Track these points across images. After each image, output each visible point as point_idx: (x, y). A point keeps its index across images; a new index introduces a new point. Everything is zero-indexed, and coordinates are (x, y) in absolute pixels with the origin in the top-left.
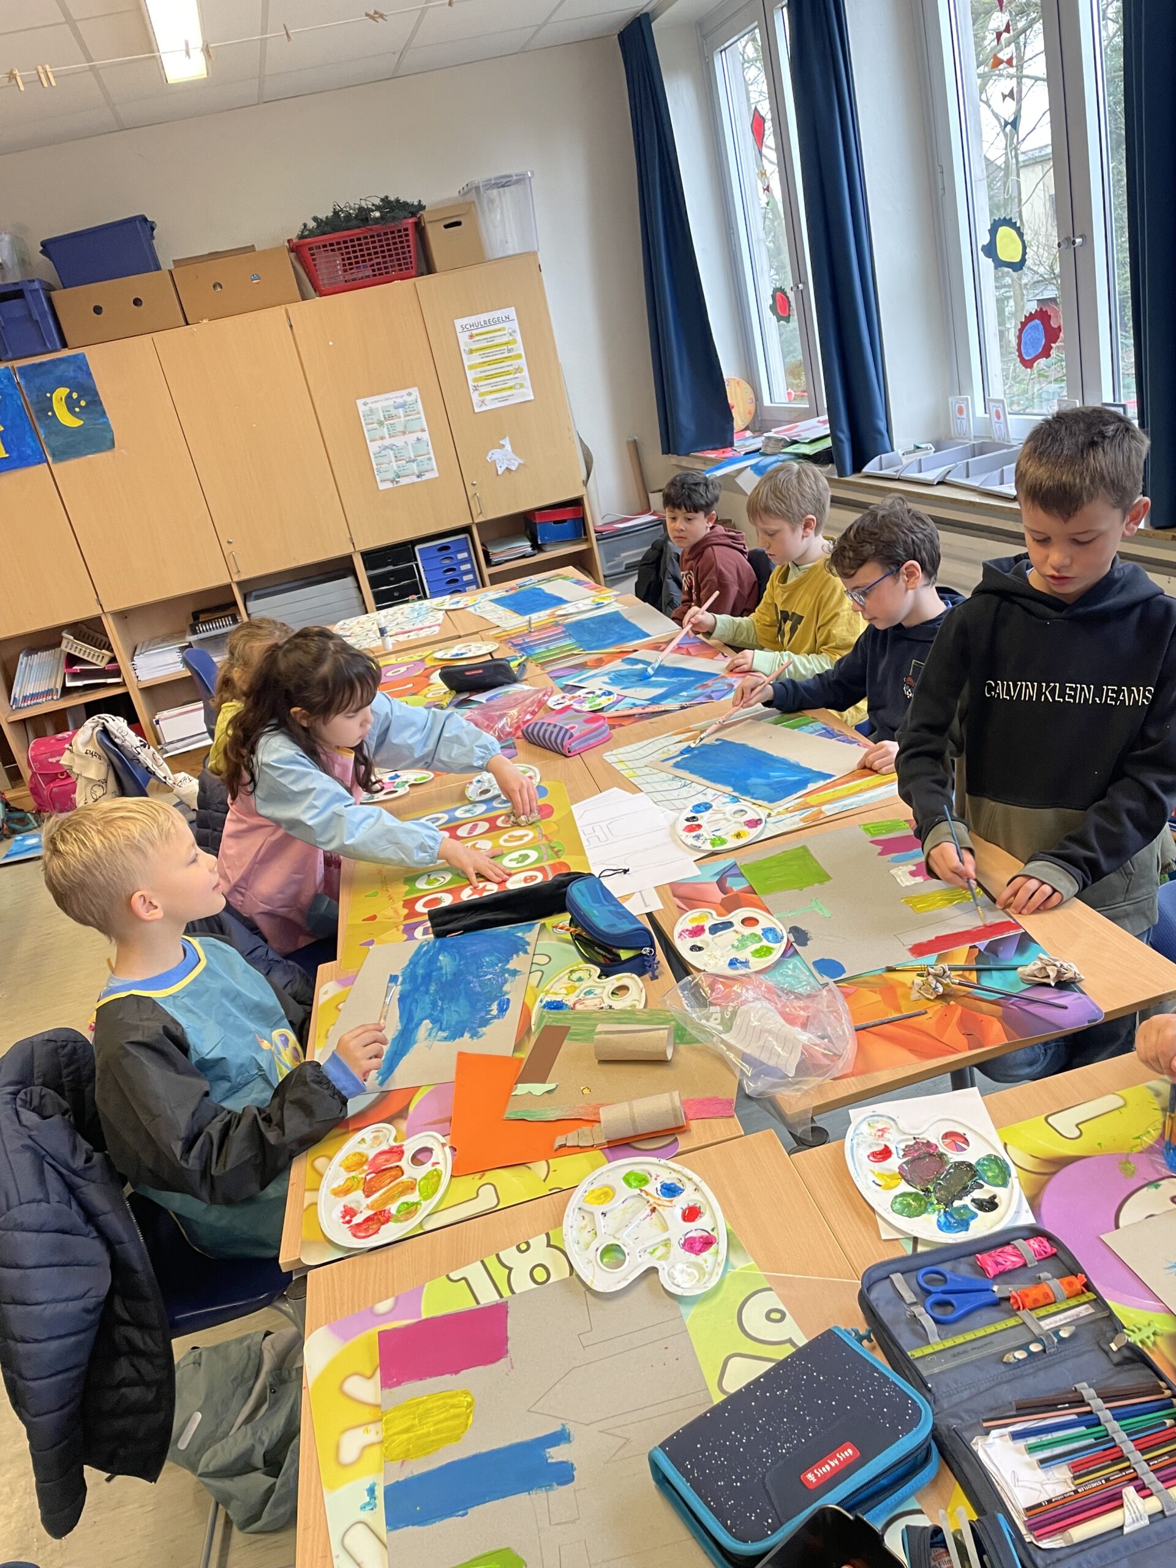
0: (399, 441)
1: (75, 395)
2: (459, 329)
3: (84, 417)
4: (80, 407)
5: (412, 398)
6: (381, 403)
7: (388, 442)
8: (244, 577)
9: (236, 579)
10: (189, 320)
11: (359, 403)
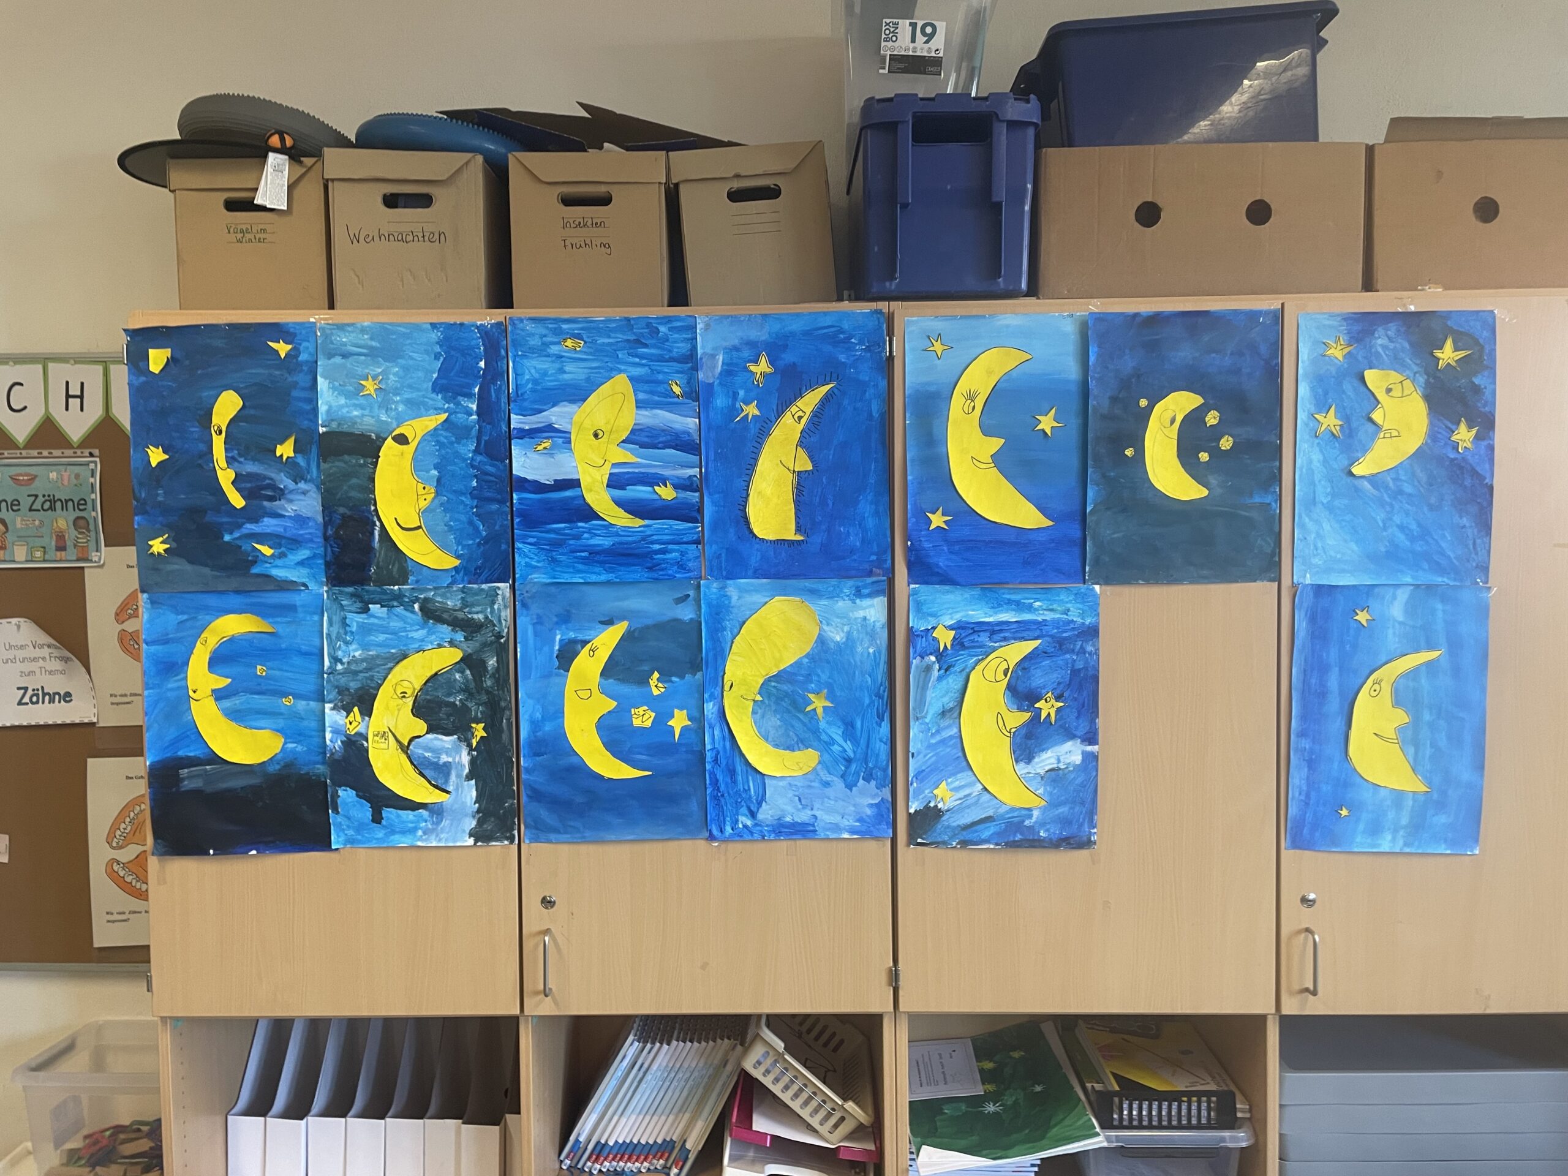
1: (1212, 418)
3: (1213, 480)
4: (1215, 452)
8: (1315, 1007)
9: (1290, 1007)
10: (1382, 281)
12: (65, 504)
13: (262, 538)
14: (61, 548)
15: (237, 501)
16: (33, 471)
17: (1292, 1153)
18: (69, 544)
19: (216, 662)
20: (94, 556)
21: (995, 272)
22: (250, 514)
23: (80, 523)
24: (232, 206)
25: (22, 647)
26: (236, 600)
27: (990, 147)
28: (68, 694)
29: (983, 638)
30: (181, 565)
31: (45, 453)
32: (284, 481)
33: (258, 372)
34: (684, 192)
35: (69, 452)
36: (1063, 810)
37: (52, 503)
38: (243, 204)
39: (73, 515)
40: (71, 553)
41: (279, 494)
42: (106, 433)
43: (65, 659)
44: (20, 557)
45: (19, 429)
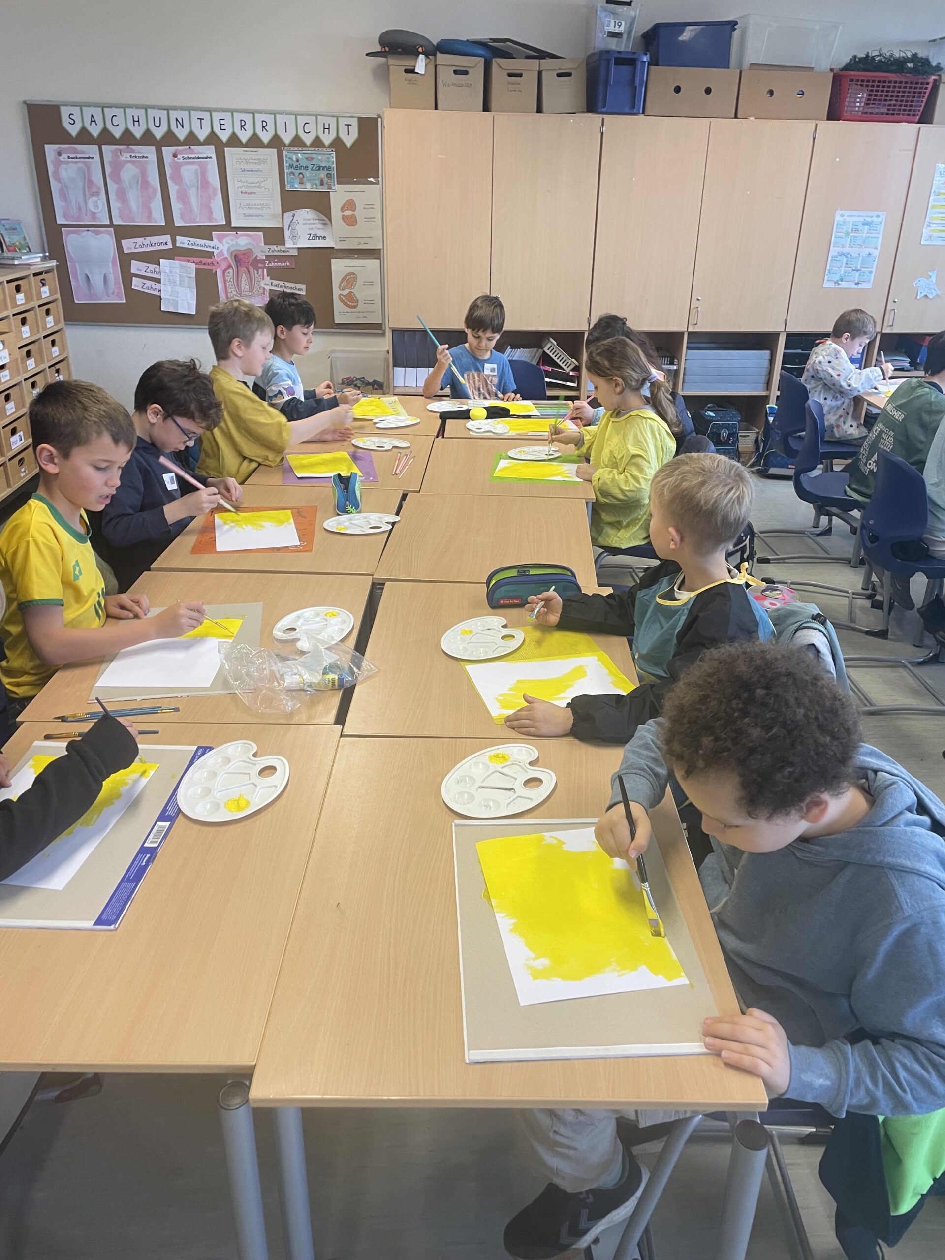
0: (854, 252)
2: (937, 173)
5: (879, 220)
6: (854, 217)
7: (845, 250)
8: (697, 329)
9: (690, 329)
10: (739, 115)
11: (839, 212)
12: (324, 168)
14: (322, 184)
16: (313, 155)
17: (687, 372)
18: (325, 182)
20: (333, 188)
21: (634, 107)
23: (329, 176)
24: (407, 71)
25: (309, 220)
27: (635, 68)
28: (325, 237)
31: (317, 149)
34: (544, 73)
35: (325, 149)
37: (319, 168)
38: (412, 71)
39: (326, 172)
40: (326, 186)
42: (337, 143)
43: (325, 224)
44: (308, 187)
45: (308, 140)
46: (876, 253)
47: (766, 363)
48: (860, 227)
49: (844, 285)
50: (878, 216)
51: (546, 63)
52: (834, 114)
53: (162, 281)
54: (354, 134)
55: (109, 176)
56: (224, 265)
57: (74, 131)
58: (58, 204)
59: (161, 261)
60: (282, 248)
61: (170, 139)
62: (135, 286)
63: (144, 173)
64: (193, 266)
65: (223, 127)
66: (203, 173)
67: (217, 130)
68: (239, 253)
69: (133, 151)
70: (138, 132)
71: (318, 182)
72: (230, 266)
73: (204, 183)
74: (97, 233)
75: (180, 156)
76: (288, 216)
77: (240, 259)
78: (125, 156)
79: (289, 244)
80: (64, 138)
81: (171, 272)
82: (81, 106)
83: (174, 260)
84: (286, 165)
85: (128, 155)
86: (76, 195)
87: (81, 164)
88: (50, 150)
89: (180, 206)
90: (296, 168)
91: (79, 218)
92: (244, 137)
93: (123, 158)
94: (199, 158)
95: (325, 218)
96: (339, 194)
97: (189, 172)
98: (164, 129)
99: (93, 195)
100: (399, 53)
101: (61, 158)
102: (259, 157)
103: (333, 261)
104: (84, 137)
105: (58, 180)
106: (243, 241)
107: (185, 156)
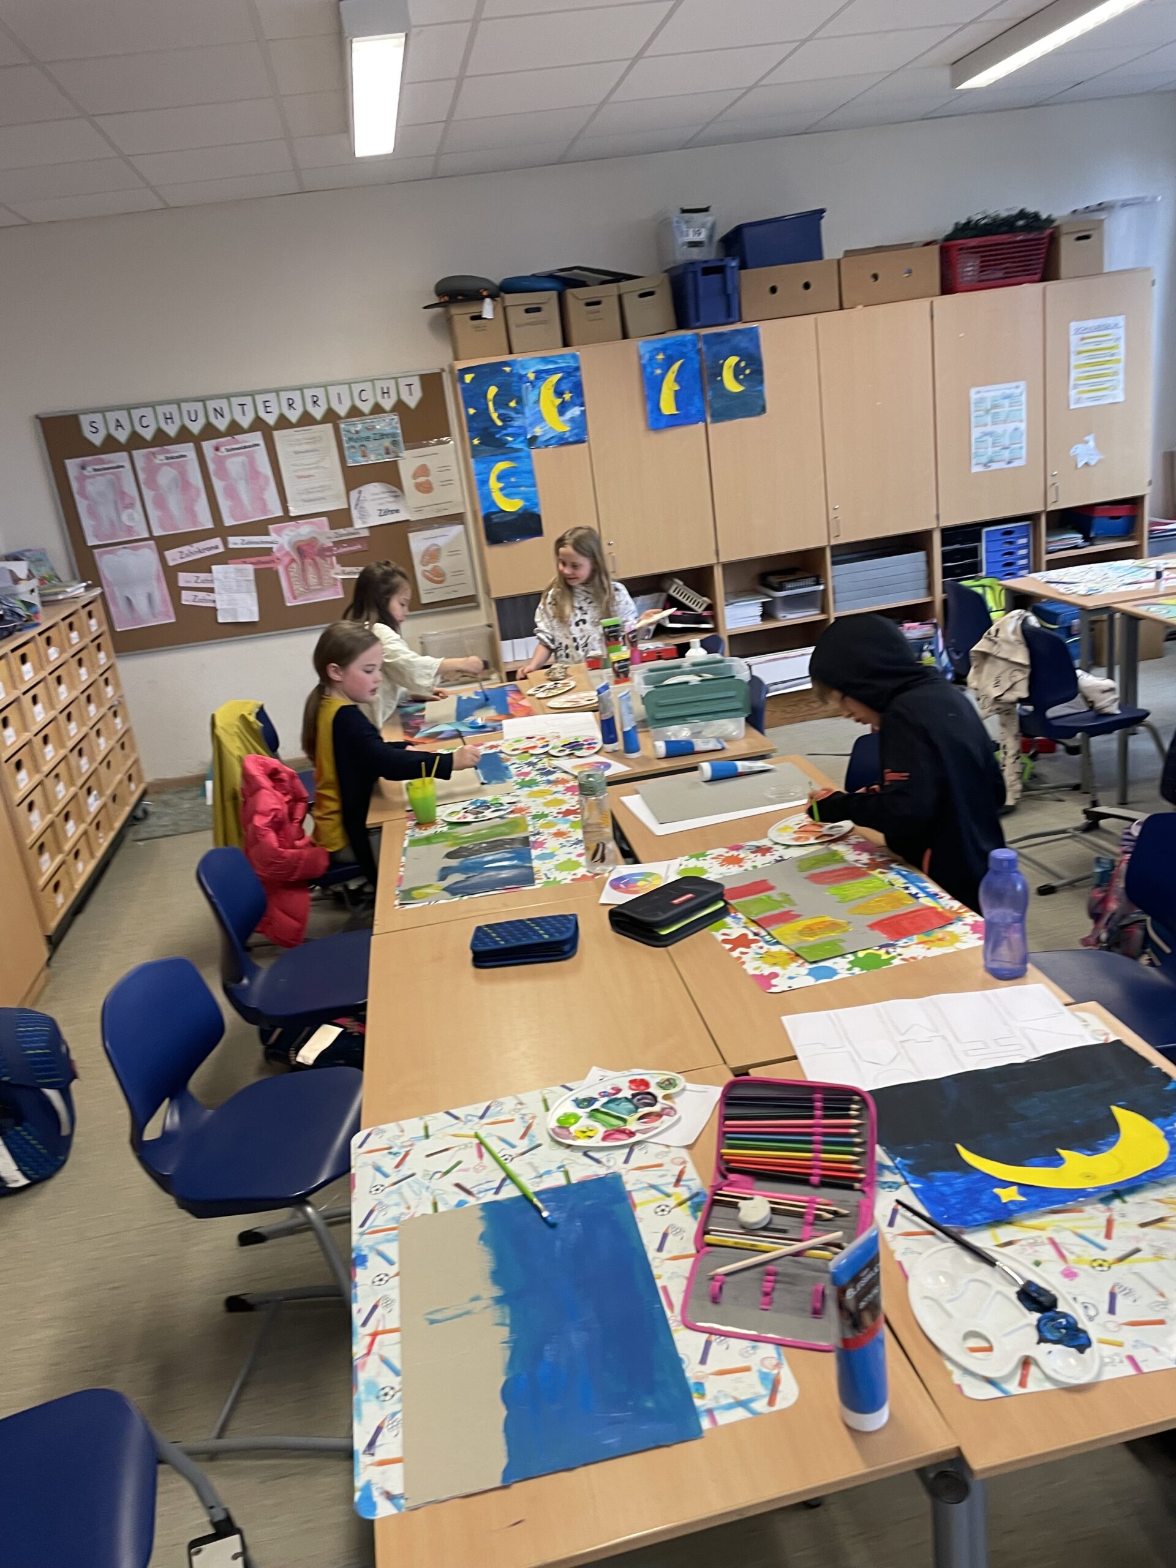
0: (999, 429)
1: (743, 365)
2: (1072, 332)
3: (745, 384)
4: (745, 375)
5: (1018, 391)
6: (992, 392)
7: (989, 429)
8: (841, 541)
9: (833, 542)
10: (845, 305)
11: (973, 391)
12: (388, 435)
13: (508, 435)
15: (499, 423)
16: (374, 424)
18: (391, 451)
19: (499, 478)
20: (401, 455)
21: (730, 316)
22: (504, 428)
23: (395, 443)
24: (474, 318)
25: (378, 494)
26: (503, 457)
27: (725, 276)
28: (397, 510)
29: (543, 375)
30: (483, 447)
31: (378, 416)
32: (513, 414)
33: (499, 379)
34: (624, 297)
35: (386, 415)
36: (576, 431)
37: (382, 436)
38: (478, 317)
39: (390, 440)
40: (392, 455)
41: (512, 419)
42: (400, 407)
43: (396, 496)
44: (372, 459)
45: (366, 408)
46: (1023, 426)
47: (923, 566)
48: (1001, 402)
49: (994, 466)
50: (1017, 387)
51: (624, 285)
52: (947, 288)
53: (216, 590)
54: (418, 393)
55: (145, 484)
56: (286, 560)
57: (97, 440)
58: (87, 523)
59: (214, 567)
60: (350, 530)
61: (210, 431)
62: (186, 601)
63: (183, 473)
64: (250, 568)
65: (269, 409)
66: (252, 462)
67: (262, 414)
68: (301, 543)
69: (168, 452)
70: (172, 430)
71: (383, 452)
72: (293, 560)
73: (253, 474)
74: (135, 549)
75: (223, 449)
76: (354, 494)
77: (304, 551)
78: (160, 459)
79: (358, 524)
80: (87, 449)
81: (226, 578)
82: (103, 411)
83: (227, 564)
84: (344, 438)
85: (162, 457)
86: (106, 511)
87: (109, 476)
88: (72, 465)
89: (229, 503)
90: (356, 440)
91: (114, 536)
92: (293, 416)
93: (157, 461)
94: (245, 447)
95: (395, 489)
96: (409, 462)
97: (235, 465)
98: (201, 421)
99: (126, 507)
100: (461, 301)
101: (86, 473)
102: (313, 435)
103: (411, 535)
104: (111, 445)
105: (85, 496)
106: (305, 530)
107: (229, 447)
